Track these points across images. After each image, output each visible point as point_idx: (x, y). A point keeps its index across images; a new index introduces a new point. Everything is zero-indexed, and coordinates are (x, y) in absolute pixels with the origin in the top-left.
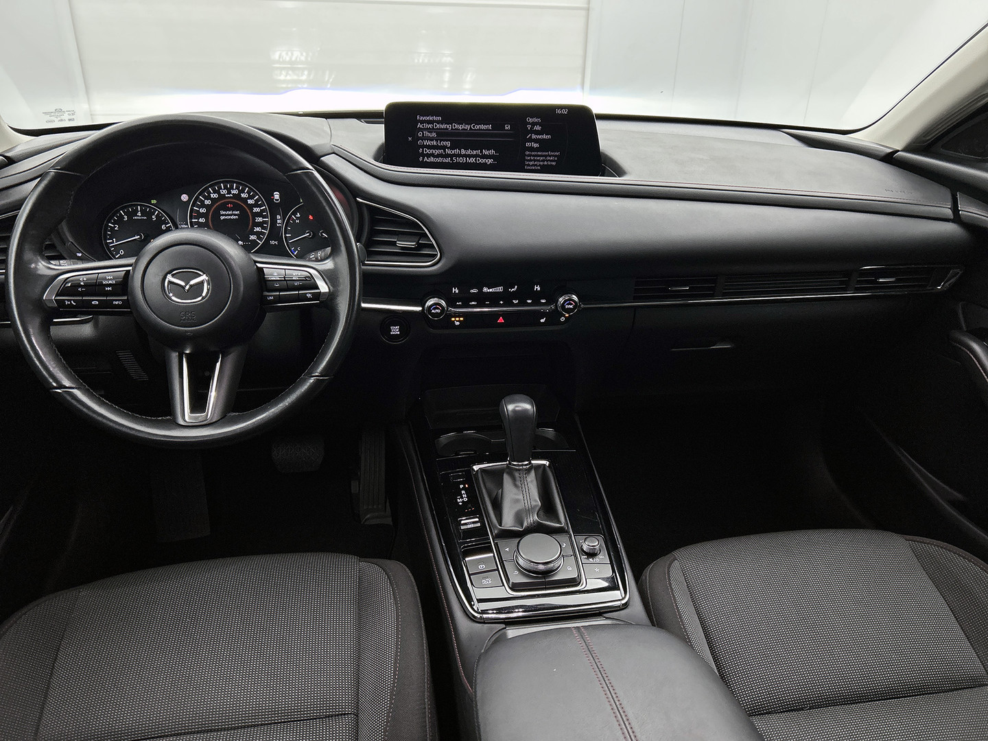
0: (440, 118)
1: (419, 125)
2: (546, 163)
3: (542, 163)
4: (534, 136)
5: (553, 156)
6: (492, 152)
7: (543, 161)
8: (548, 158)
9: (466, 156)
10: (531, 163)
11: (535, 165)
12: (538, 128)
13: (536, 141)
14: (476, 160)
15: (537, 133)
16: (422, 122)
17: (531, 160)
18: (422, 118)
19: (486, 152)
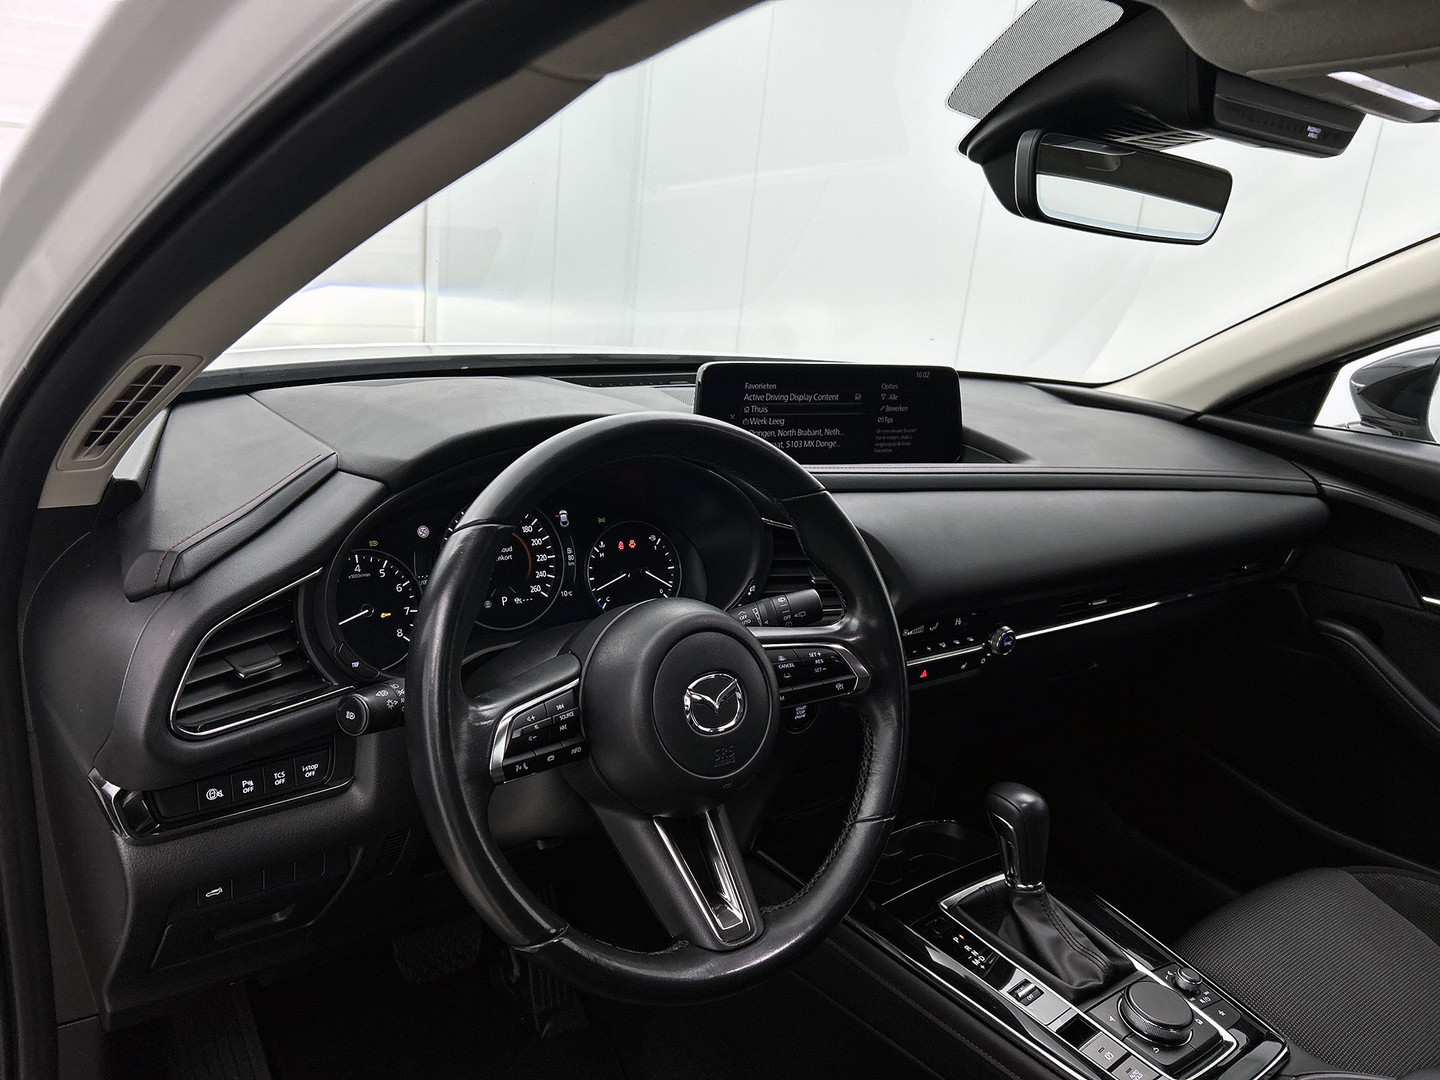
0: (774, 386)
1: (747, 397)
2: (899, 444)
3: (894, 444)
4: (888, 409)
5: (908, 434)
6: (836, 432)
7: (896, 441)
8: (903, 437)
9: (803, 438)
10: (882, 445)
11: (885, 448)
12: (894, 397)
13: (890, 415)
14: (815, 444)
15: (893, 404)
16: (751, 392)
17: (882, 441)
18: (751, 387)
19: (828, 432)
